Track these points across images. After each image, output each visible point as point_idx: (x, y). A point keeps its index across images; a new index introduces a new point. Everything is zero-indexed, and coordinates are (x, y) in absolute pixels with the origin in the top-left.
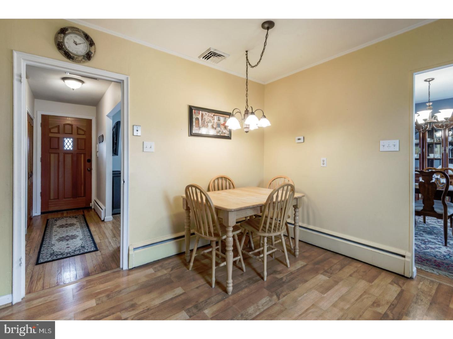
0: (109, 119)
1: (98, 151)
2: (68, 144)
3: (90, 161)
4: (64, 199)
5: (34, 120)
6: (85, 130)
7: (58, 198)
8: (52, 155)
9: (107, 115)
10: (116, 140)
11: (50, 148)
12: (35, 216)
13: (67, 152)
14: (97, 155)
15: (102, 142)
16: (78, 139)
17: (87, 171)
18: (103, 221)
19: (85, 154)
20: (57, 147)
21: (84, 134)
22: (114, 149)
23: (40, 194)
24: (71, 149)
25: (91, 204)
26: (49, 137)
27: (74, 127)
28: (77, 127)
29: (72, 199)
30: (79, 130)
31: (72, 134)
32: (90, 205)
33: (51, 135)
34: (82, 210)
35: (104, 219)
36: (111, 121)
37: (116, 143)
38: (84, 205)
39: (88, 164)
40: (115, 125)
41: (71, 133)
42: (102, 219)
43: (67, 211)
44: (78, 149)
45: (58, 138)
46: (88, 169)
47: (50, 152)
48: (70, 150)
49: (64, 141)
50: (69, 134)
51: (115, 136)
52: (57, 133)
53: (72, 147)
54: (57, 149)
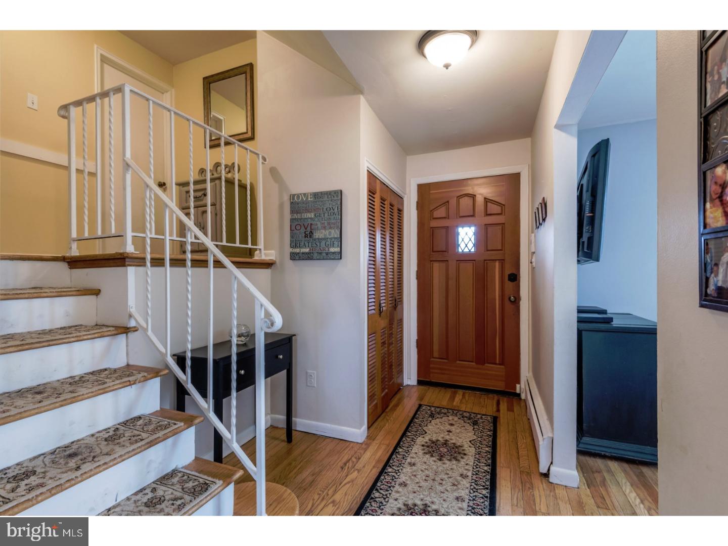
0: (563, 135)
1: (534, 253)
2: (466, 240)
3: (514, 278)
4: (458, 362)
5: (404, 199)
6: (503, 203)
7: (447, 358)
8: (436, 265)
9: (554, 123)
10: (593, 209)
11: (433, 252)
12: (408, 385)
13: (465, 258)
14: (531, 263)
15: (544, 220)
16: (487, 225)
17: (507, 303)
18: (546, 475)
19: (502, 261)
20: (444, 249)
21: (500, 212)
22: (585, 238)
23: (415, 344)
24: (473, 250)
25: (518, 386)
26: (431, 228)
27: (480, 200)
28: (485, 198)
29: (474, 364)
30: (489, 204)
31: (473, 216)
32: (515, 388)
33: (434, 224)
34: (496, 397)
35: (549, 470)
36: (572, 142)
37: (592, 221)
38: (500, 386)
39: (509, 285)
40: (589, 160)
41: (472, 214)
42: (543, 469)
43: (464, 391)
44: (488, 250)
45: (447, 228)
46: (510, 298)
47: (431, 259)
48: (469, 254)
49: (458, 234)
50: (468, 217)
51: (586, 196)
52: (445, 218)
53: (474, 245)
54: (445, 251)
